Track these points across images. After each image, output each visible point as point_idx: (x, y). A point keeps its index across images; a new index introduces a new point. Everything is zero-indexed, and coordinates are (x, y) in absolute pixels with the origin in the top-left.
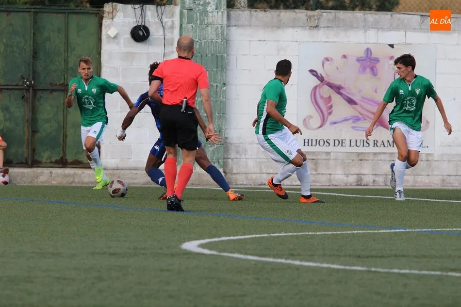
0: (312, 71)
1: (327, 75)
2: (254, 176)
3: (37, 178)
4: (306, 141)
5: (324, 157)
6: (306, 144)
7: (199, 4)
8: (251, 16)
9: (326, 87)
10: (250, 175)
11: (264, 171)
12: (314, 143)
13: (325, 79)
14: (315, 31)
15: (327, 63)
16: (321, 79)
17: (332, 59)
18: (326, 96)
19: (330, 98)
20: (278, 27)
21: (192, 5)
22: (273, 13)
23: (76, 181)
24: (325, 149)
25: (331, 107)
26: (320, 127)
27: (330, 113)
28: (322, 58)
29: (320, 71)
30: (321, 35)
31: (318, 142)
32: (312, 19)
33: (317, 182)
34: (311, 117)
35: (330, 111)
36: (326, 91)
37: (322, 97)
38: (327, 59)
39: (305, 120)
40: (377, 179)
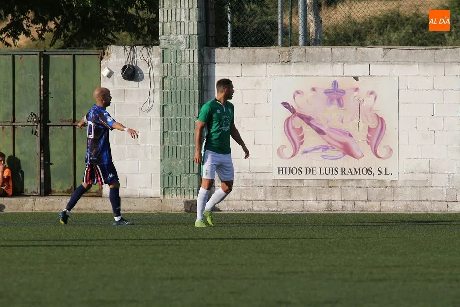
0: (284, 104)
1: (298, 107)
2: (235, 203)
3: (22, 205)
4: (281, 169)
5: (297, 184)
6: (281, 172)
7: (173, 44)
8: (230, 53)
9: (297, 119)
10: (231, 202)
11: (244, 198)
12: (288, 172)
13: (297, 110)
14: (287, 66)
15: (298, 96)
16: (293, 110)
17: (302, 91)
18: (298, 127)
19: (301, 128)
20: (254, 63)
21: (166, 45)
22: (248, 50)
23: (56, 208)
24: (297, 177)
25: (302, 137)
26: (293, 156)
27: (302, 143)
28: (294, 91)
29: (292, 103)
30: (292, 69)
31: (291, 171)
32: (284, 54)
33: (291, 208)
34: (284, 147)
35: (301, 141)
36: (298, 122)
37: (294, 128)
38: (298, 92)
39: (279, 149)
40: (345, 204)
